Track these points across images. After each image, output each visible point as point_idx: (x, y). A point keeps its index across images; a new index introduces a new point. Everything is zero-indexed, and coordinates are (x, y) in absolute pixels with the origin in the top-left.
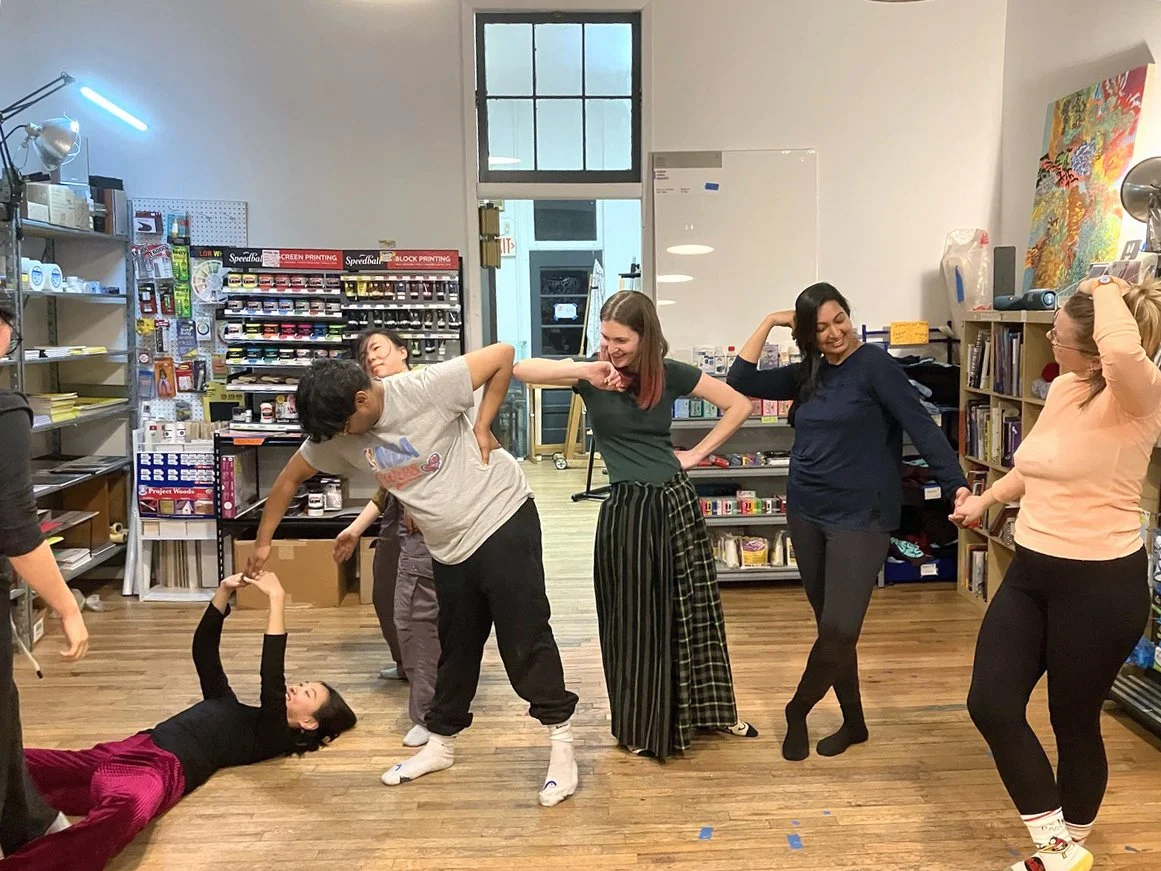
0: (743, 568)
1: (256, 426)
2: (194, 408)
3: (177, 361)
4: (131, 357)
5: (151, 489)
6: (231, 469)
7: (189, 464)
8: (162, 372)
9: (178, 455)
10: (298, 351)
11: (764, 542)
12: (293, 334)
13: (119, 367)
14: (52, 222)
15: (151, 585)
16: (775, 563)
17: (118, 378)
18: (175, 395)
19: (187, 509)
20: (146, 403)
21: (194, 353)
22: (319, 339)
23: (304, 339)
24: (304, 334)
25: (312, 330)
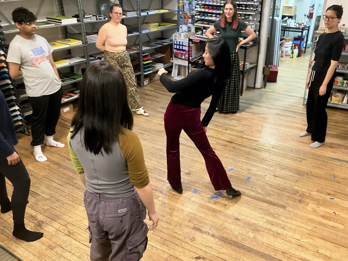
0: (332, 102)
1: (201, 36)
2: (192, 28)
3: (189, 14)
4: (178, 12)
5: (176, 50)
6: (192, 48)
7: (185, 45)
8: (185, 18)
9: (182, 42)
10: (213, 15)
11: (341, 95)
12: (211, 9)
13: (176, 15)
15: (178, 75)
16: (344, 102)
17: (175, 18)
18: (188, 24)
19: (183, 57)
20: (181, 26)
21: (192, 12)
22: (218, 12)
23: (214, 11)
24: (214, 10)
25: (216, 9)
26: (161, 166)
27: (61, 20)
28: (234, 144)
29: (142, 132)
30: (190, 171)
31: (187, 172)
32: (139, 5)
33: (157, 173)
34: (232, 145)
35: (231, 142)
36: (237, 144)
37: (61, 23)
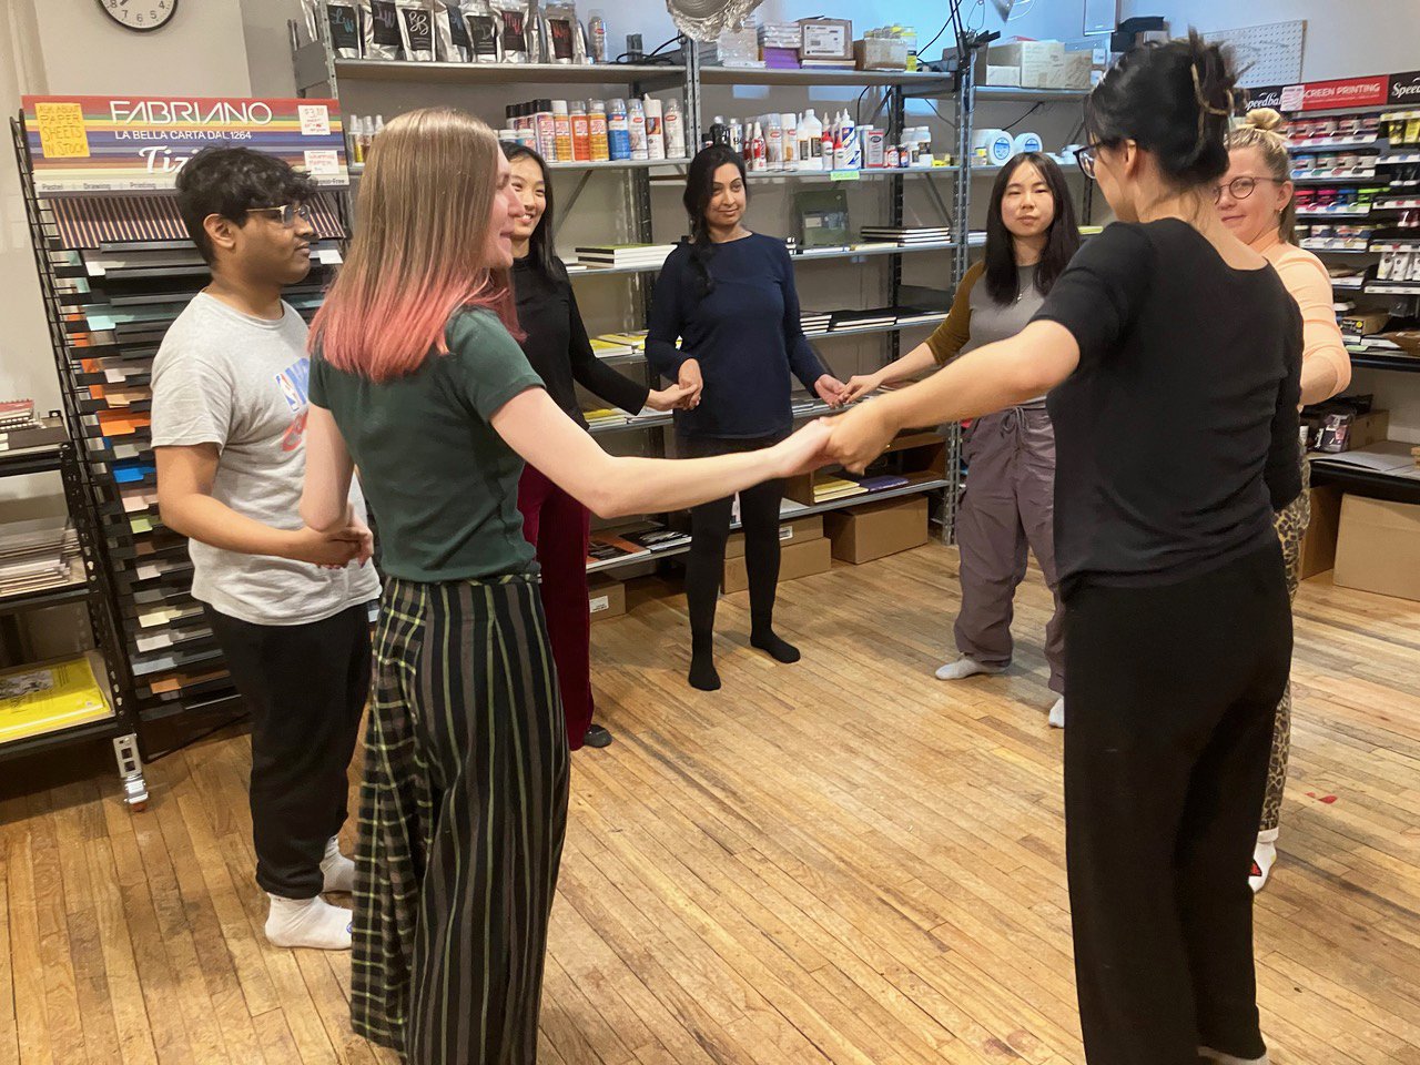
10: (1314, 227)
12: (1309, 203)
14: (1023, 85)
22: (1342, 210)
23: (1321, 210)
24: (1321, 204)
25: (1334, 197)
26: (867, 958)
27: (612, 252)
28: (1370, 902)
29: (855, 744)
30: (1024, 1031)
31: (1003, 1032)
32: (960, 202)
33: (826, 1000)
34: (1355, 906)
35: (1349, 887)
36: (1387, 903)
37: (612, 261)
